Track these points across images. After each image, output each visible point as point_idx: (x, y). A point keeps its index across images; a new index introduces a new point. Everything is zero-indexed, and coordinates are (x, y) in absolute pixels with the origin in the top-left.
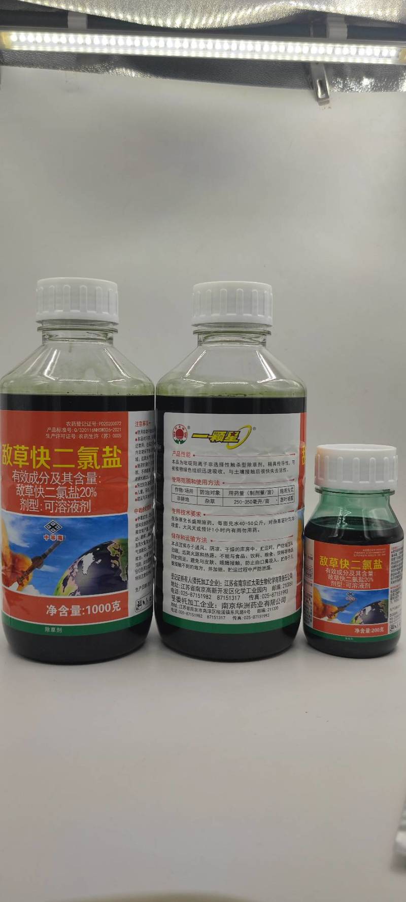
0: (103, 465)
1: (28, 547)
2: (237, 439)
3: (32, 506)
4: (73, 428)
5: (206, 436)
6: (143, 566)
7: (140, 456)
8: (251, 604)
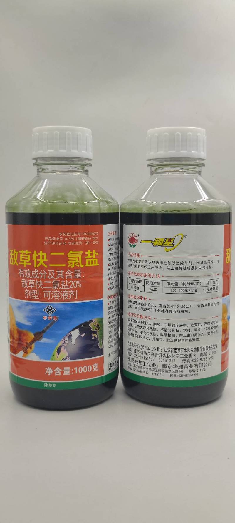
0: (86, 264)
1: (31, 325)
2: (172, 244)
3: (34, 295)
4: (64, 237)
5: (150, 242)
6: (113, 338)
7: (111, 257)
8: (183, 366)
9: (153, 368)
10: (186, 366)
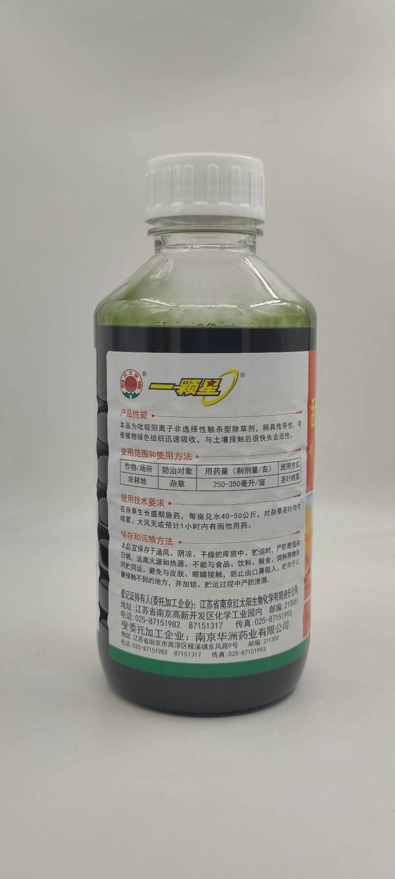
2: (217, 390)
5: (171, 387)
8: (238, 634)
9: (177, 641)
10: (243, 635)
